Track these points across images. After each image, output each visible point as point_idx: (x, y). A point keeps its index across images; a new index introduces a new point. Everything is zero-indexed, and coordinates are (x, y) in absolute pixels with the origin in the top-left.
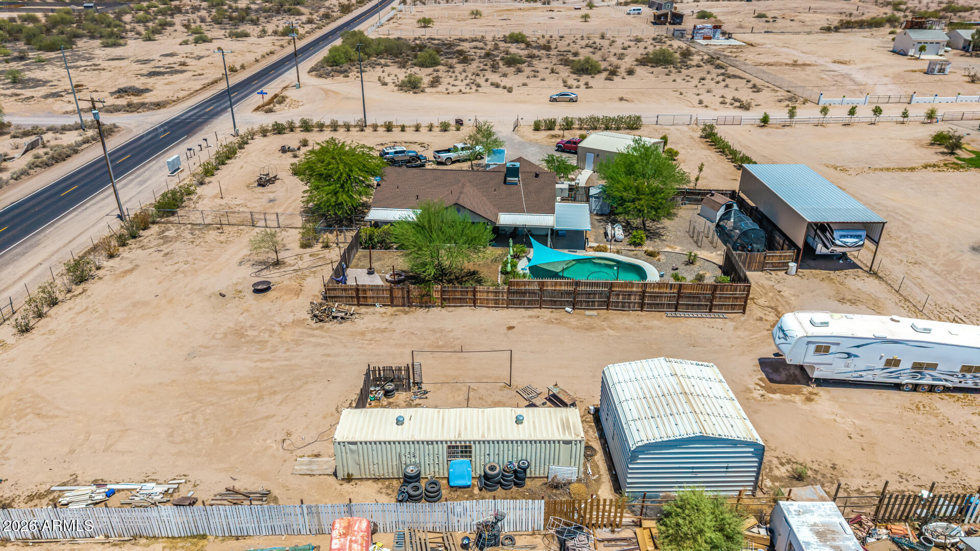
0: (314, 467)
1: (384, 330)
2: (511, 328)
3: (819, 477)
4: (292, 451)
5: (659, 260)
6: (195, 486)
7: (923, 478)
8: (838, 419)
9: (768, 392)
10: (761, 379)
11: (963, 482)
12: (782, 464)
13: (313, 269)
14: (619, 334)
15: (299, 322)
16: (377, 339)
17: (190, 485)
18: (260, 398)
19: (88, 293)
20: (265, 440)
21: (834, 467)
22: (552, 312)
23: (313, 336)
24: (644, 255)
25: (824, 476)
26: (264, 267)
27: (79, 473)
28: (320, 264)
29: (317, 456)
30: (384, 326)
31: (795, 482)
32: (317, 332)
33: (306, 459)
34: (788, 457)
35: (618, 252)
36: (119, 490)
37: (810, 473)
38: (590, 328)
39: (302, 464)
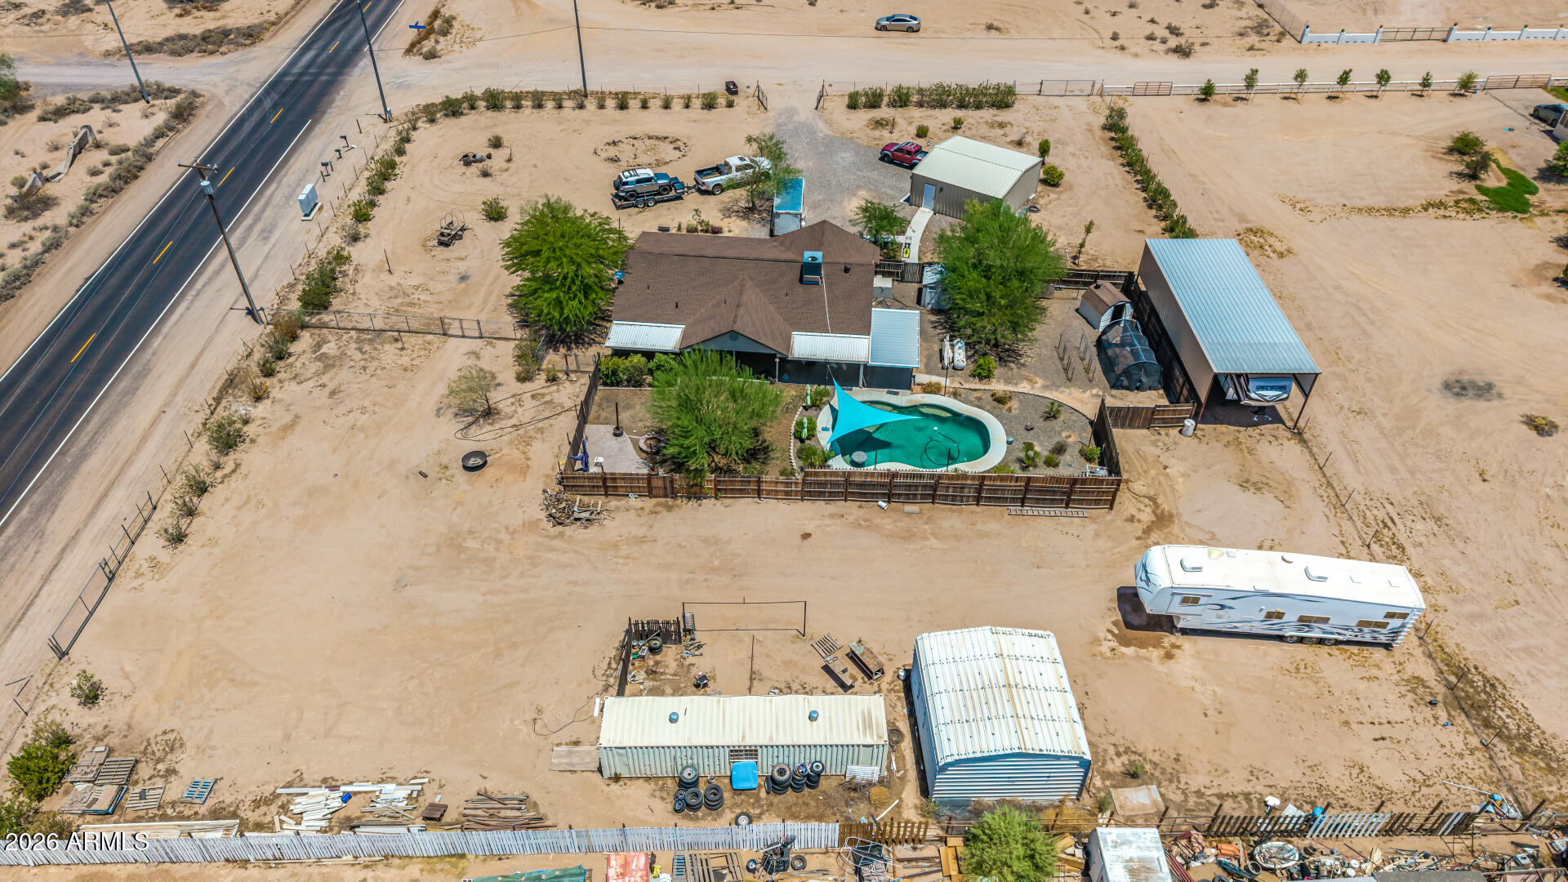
0: (575, 760)
1: (641, 540)
2: (806, 536)
3: (1157, 773)
4: (546, 737)
5: (1010, 410)
6: (441, 787)
7: (1277, 775)
8: (1198, 687)
9: (1121, 644)
10: (1115, 623)
11: (1320, 781)
12: (1118, 755)
13: (540, 425)
14: (945, 547)
15: (531, 526)
16: (635, 555)
17: (435, 785)
18: (498, 655)
19: (243, 469)
20: (512, 721)
21: (1177, 760)
22: (860, 507)
23: (552, 549)
24: (990, 399)
25: (1163, 771)
26: (471, 419)
27: (303, 768)
28: (547, 414)
29: (577, 743)
30: (642, 531)
31: (1129, 780)
32: (557, 543)
33: (564, 748)
34: (1128, 744)
35: (955, 395)
36: (355, 793)
37: (1148, 767)
38: (908, 536)
39: (559, 756)
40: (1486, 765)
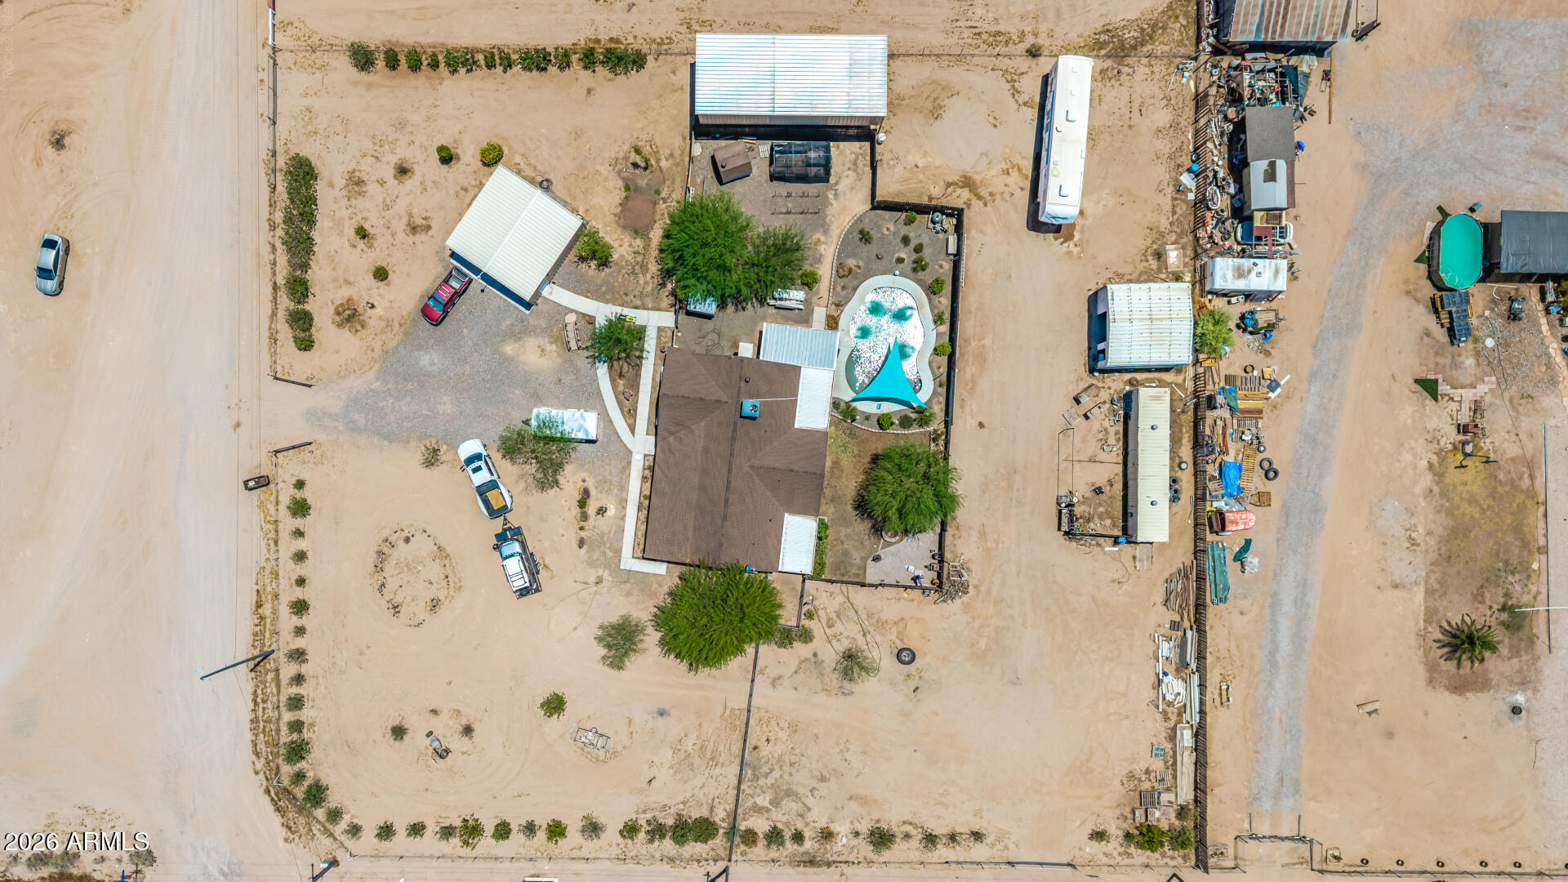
0: (1145, 557)
1: (983, 534)
2: (981, 425)
3: (1159, 242)
4: (1130, 575)
5: (858, 267)
6: (1159, 626)
7: (1162, 178)
8: (1103, 202)
9: (1072, 239)
10: (1056, 239)
12: (1147, 261)
14: (991, 335)
15: (967, 608)
16: (995, 537)
17: (1158, 629)
18: (1074, 611)
20: (1119, 595)
21: (1151, 229)
23: (989, 591)
24: (845, 279)
25: (1158, 239)
26: (857, 669)
27: (1146, 702)
29: (1134, 558)
30: (975, 535)
31: (1162, 259)
32: (983, 589)
33: (1138, 564)
34: (1140, 254)
37: (1155, 247)
38: (982, 358)
39: (1143, 566)
40: (1160, 62)
